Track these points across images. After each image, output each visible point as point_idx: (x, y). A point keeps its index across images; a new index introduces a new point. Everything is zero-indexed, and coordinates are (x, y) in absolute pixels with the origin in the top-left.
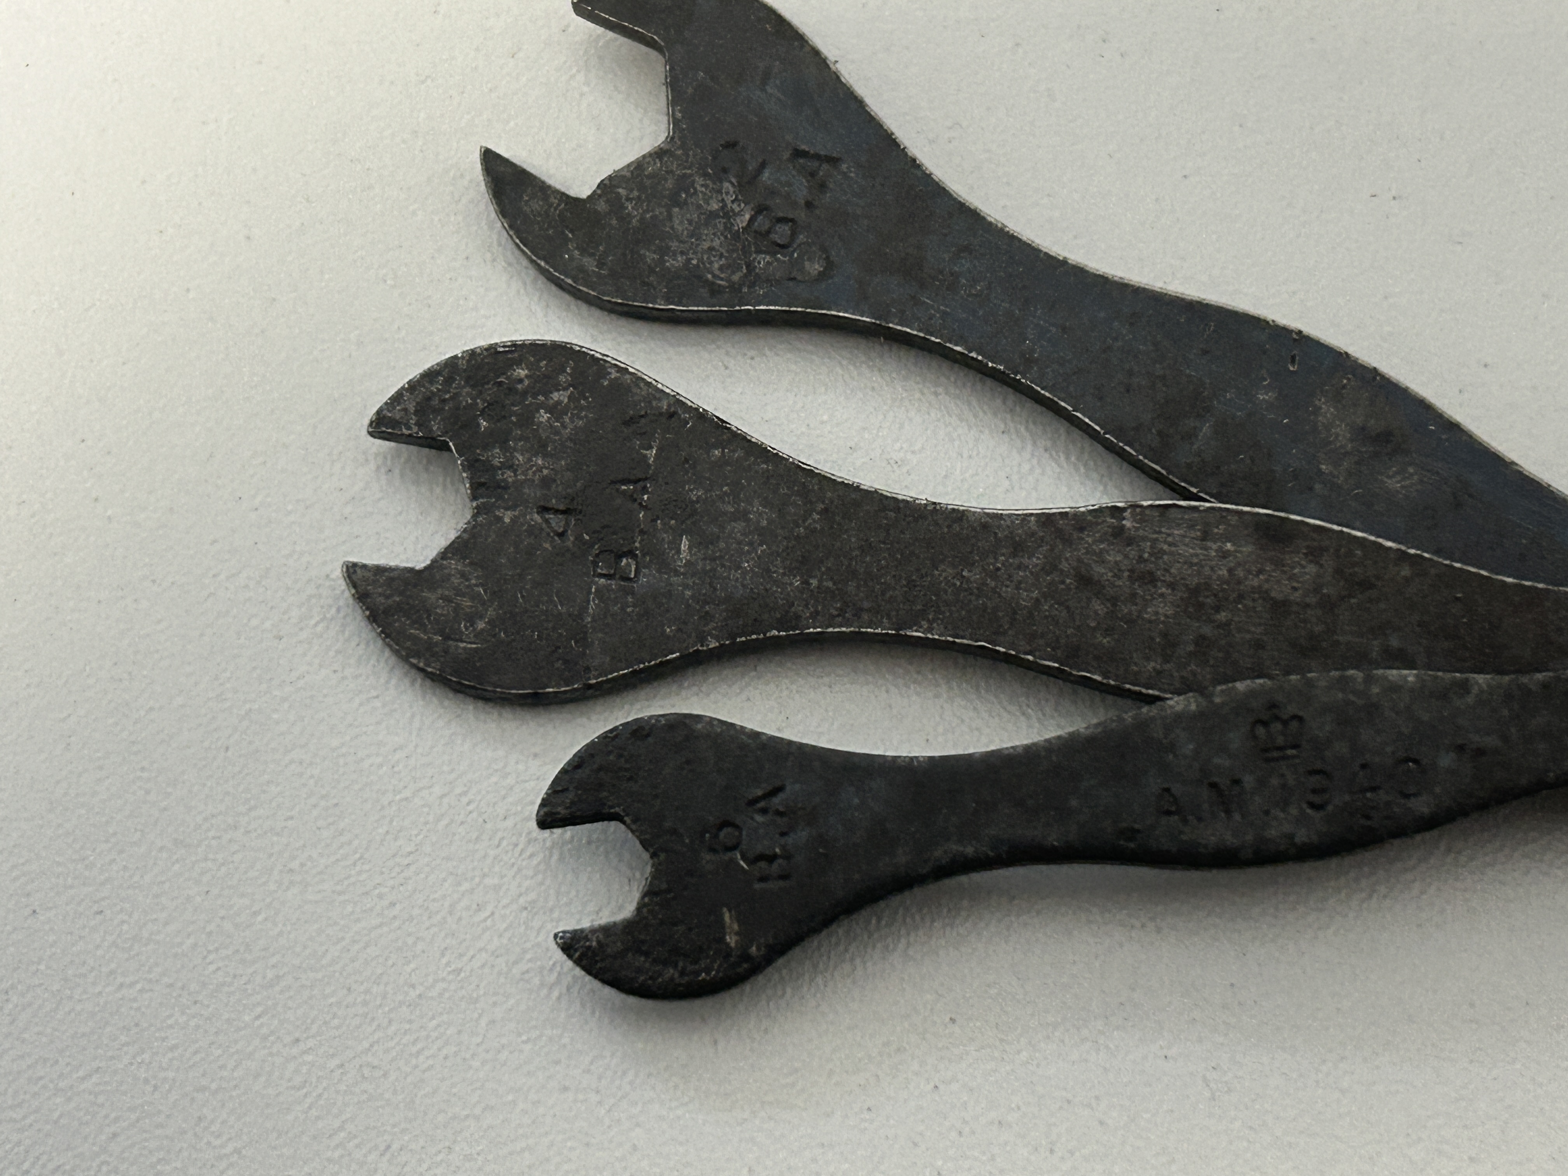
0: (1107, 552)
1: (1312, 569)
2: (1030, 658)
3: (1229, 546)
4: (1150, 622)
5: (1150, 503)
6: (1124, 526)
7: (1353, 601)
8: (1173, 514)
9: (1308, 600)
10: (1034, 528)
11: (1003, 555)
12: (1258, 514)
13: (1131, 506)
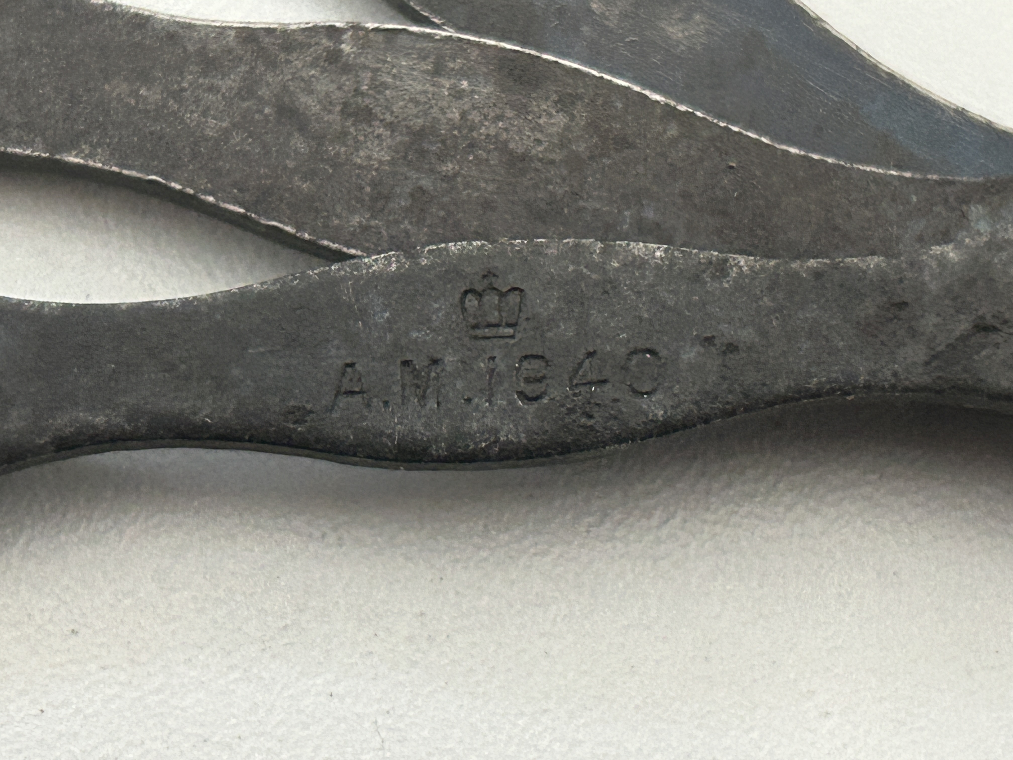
0: (318, 79)
1: (561, 119)
2: (211, 199)
3: (465, 84)
4: (360, 167)
5: (376, 25)
6: (341, 51)
7: (605, 161)
8: (402, 40)
9: (552, 156)
10: (233, 44)
11: (191, 73)
12: (504, 49)
13: (352, 27)
